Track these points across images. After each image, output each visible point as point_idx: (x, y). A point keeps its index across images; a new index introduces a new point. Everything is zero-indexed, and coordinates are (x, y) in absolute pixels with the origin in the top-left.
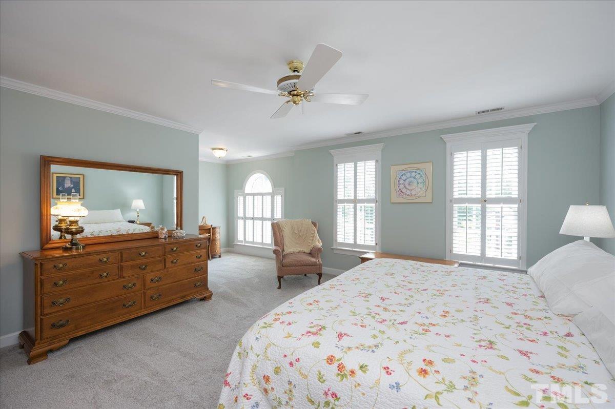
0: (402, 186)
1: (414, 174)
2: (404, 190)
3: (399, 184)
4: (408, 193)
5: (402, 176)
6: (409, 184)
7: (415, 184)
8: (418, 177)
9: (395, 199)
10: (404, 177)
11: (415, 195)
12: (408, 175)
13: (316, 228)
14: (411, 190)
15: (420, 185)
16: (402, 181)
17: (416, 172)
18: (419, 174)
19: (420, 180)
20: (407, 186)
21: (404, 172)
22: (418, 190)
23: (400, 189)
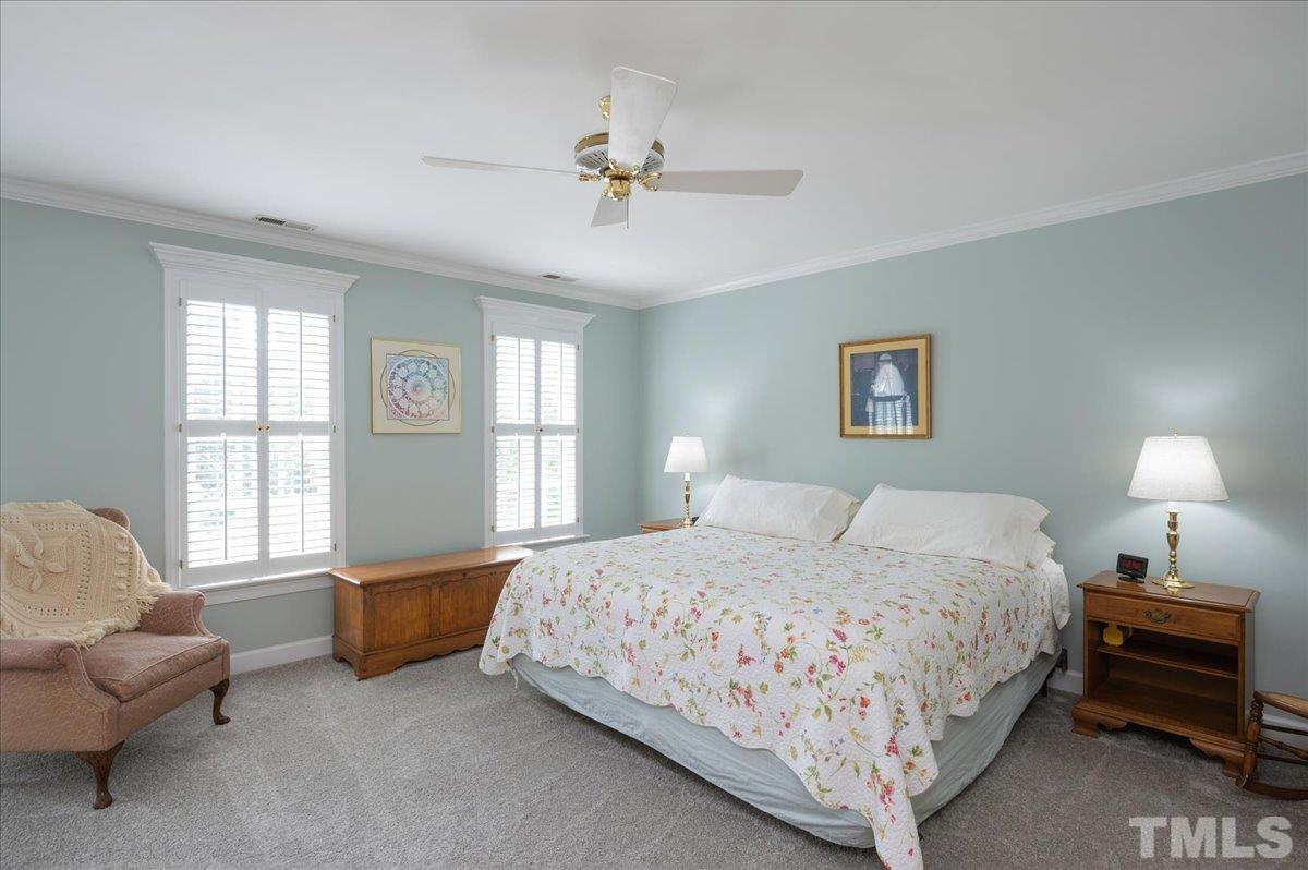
0: (398, 393)
1: (424, 368)
2: (404, 403)
3: (392, 387)
4: (414, 409)
5: (399, 367)
6: (415, 388)
7: (428, 390)
8: (433, 373)
9: (381, 425)
10: (403, 372)
11: (429, 415)
12: (413, 367)
13: (124, 525)
14: (418, 404)
15: (439, 394)
16: (398, 382)
17: (428, 363)
18: (435, 367)
19: (438, 383)
20: (410, 394)
21: (403, 359)
22: (434, 404)
23: (394, 400)
